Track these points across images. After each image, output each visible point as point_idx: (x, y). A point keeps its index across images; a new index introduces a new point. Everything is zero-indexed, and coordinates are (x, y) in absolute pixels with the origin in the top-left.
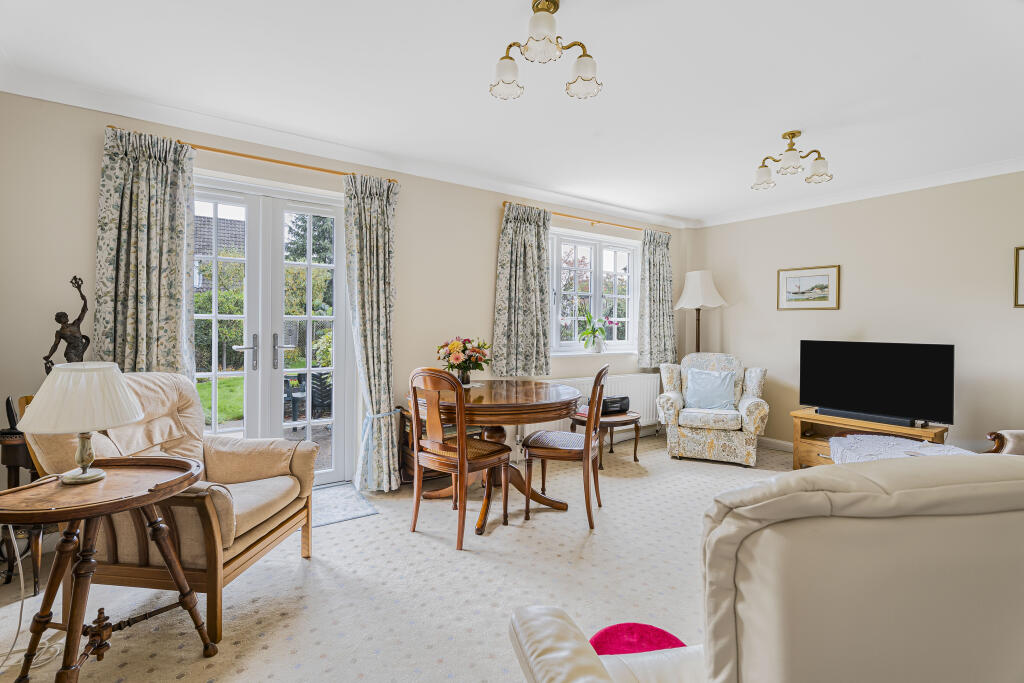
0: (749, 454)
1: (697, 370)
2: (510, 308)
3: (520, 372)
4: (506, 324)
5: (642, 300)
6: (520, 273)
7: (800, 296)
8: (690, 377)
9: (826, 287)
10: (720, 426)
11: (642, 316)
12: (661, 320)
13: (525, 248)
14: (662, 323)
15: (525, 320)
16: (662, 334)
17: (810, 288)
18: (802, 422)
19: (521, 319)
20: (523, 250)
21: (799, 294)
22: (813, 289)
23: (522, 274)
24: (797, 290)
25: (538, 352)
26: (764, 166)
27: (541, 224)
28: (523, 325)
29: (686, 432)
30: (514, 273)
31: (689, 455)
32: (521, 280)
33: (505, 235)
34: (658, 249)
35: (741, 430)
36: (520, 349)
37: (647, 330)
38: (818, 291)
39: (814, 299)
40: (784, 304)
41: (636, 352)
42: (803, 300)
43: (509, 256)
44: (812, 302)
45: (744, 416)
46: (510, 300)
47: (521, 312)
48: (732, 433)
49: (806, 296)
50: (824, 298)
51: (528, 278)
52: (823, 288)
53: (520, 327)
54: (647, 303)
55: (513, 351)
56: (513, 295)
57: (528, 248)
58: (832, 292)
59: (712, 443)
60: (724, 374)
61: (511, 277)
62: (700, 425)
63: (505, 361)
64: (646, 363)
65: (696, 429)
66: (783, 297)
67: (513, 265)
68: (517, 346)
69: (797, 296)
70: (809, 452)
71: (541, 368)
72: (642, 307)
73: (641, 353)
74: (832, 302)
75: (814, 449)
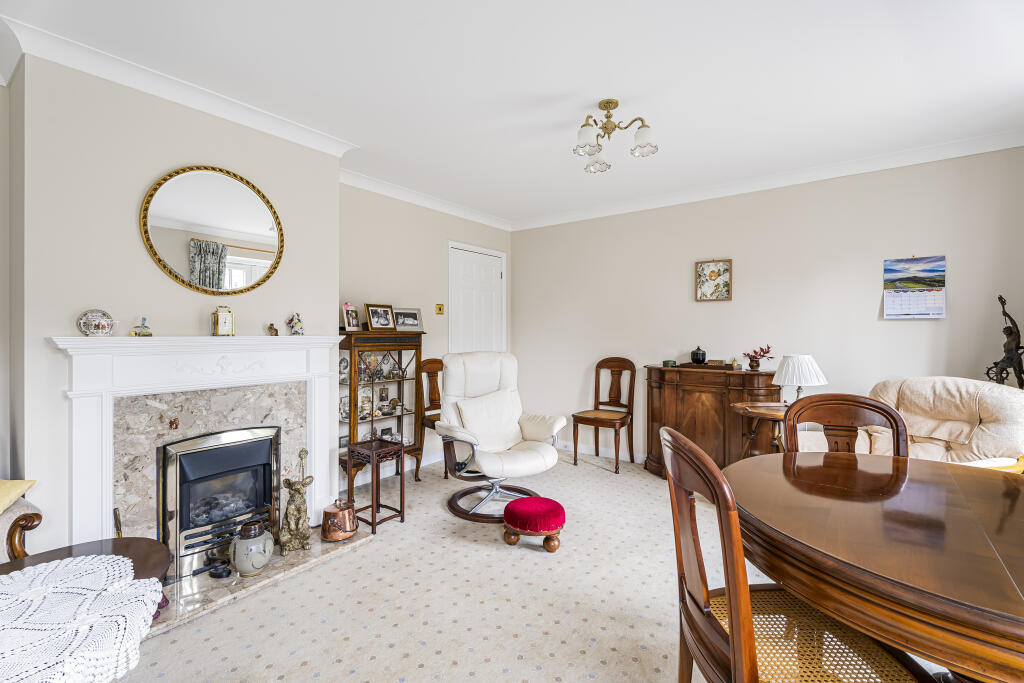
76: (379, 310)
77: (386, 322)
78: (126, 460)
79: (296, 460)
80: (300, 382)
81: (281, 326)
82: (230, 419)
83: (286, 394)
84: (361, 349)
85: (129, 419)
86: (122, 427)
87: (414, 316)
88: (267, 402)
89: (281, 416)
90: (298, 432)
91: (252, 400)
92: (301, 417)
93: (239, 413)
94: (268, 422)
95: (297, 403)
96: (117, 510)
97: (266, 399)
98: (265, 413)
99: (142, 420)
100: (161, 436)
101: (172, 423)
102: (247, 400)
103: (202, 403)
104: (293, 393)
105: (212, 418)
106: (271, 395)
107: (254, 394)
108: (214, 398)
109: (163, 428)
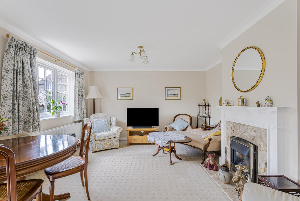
0: (117, 144)
1: (97, 120)
2: (13, 96)
3: (21, 132)
4: (11, 105)
5: (75, 95)
6: (20, 77)
7: (124, 96)
8: (94, 122)
10: (110, 137)
11: (75, 101)
12: (82, 102)
13: (23, 64)
14: (82, 104)
15: (23, 103)
16: (82, 108)
17: (126, 93)
18: (129, 132)
19: (21, 102)
20: (21, 65)
23: (21, 78)
24: (122, 94)
25: (33, 120)
26: (132, 54)
27: (32, 54)
28: (23, 106)
29: (98, 142)
30: (15, 77)
31: (99, 150)
32: (21, 81)
33: (8, 54)
34: (80, 76)
35: (115, 137)
36: (21, 119)
37: (77, 107)
38: (128, 94)
39: (127, 97)
40: (119, 98)
41: (73, 115)
43: (13, 67)
45: (116, 133)
46: (13, 91)
47: (21, 99)
48: (113, 139)
49: (125, 96)
50: (129, 96)
51: (25, 80)
52: (129, 94)
53: (21, 107)
54: (77, 96)
55: (16, 120)
56: (15, 89)
57: (25, 65)
58: (131, 95)
59: (107, 144)
60: (105, 120)
61: (14, 78)
62: (103, 139)
63: (11, 127)
64: (77, 119)
65: (102, 140)
66: (119, 96)
67: (15, 72)
68: (19, 117)
69: (122, 96)
70: (131, 139)
71: (36, 127)
72: (75, 98)
73: (75, 115)
74: (131, 98)
75: (132, 138)
78: (227, 136)
80: (265, 129)
83: (260, 133)
85: (228, 126)
86: (227, 128)
89: (258, 142)
92: (265, 146)
93: (246, 134)
94: (254, 142)
95: (263, 138)
96: (226, 148)
97: (253, 132)
98: (253, 138)
99: (229, 128)
100: (232, 133)
101: (233, 131)
102: (248, 130)
103: (238, 127)
104: (263, 134)
105: (240, 133)
106: (255, 131)
107: (250, 128)
108: (240, 127)
109: (232, 131)
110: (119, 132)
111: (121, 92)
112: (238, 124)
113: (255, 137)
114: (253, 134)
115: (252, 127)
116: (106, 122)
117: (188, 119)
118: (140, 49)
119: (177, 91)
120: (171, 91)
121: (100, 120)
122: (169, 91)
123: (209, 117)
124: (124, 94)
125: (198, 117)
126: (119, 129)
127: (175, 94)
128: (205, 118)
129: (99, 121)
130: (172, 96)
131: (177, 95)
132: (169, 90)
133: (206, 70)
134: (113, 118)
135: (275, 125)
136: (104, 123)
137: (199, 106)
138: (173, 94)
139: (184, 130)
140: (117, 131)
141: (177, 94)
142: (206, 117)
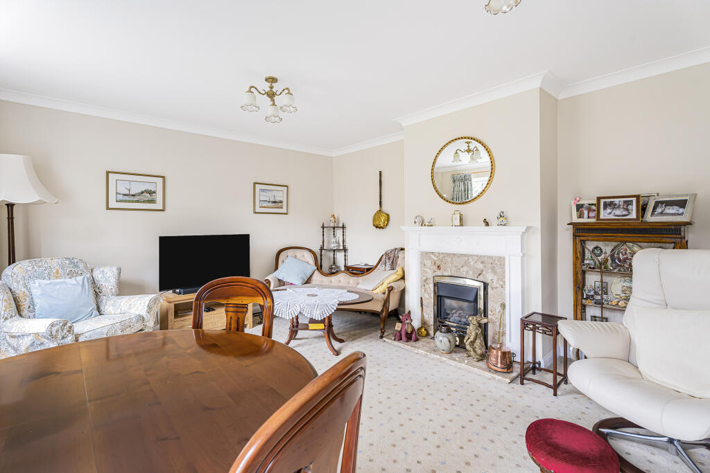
7: (132, 198)
9: (154, 192)
17: (140, 191)
18: (175, 305)
21: (130, 197)
22: (142, 193)
24: (127, 193)
38: (148, 195)
39: (144, 202)
40: (113, 204)
42: (133, 202)
44: (140, 204)
45: (144, 314)
49: (136, 199)
52: (151, 193)
58: (159, 197)
66: (113, 198)
69: (127, 198)
74: (159, 205)
75: (186, 323)
76: (616, 201)
77: (625, 213)
78: (424, 278)
79: (498, 309)
80: (501, 257)
81: (493, 219)
82: (461, 271)
83: (492, 264)
84: (582, 238)
85: (425, 261)
86: (423, 265)
87: (682, 204)
88: (480, 266)
89: (489, 277)
90: (500, 289)
91: (472, 263)
92: (502, 280)
93: (465, 269)
94: (481, 278)
95: (499, 270)
96: (421, 298)
97: (480, 264)
98: (479, 272)
99: (429, 263)
100: (435, 271)
101: (438, 267)
102: (469, 263)
103: (449, 260)
104: (497, 264)
105: (454, 268)
106: (482, 262)
107: (473, 260)
108: (454, 259)
109: (435, 268)
110: (156, 309)
111: (120, 185)
112: (449, 255)
113: (482, 271)
114: (478, 267)
115: (477, 256)
116: (83, 285)
117: (309, 258)
118: (269, 84)
119: (280, 195)
120: (269, 194)
121: (62, 283)
122: (264, 194)
123: (345, 250)
124: (132, 193)
125: (321, 252)
126: (155, 300)
127: (277, 200)
128: (332, 254)
129: (58, 286)
130: (270, 204)
131: (280, 204)
132: (263, 190)
133: (334, 155)
134: (106, 271)
135: (518, 250)
136: (80, 288)
137: (323, 227)
138: (272, 200)
139: (308, 281)
140: (150, 308)
141: (281, 202)
142: (334, 251)
